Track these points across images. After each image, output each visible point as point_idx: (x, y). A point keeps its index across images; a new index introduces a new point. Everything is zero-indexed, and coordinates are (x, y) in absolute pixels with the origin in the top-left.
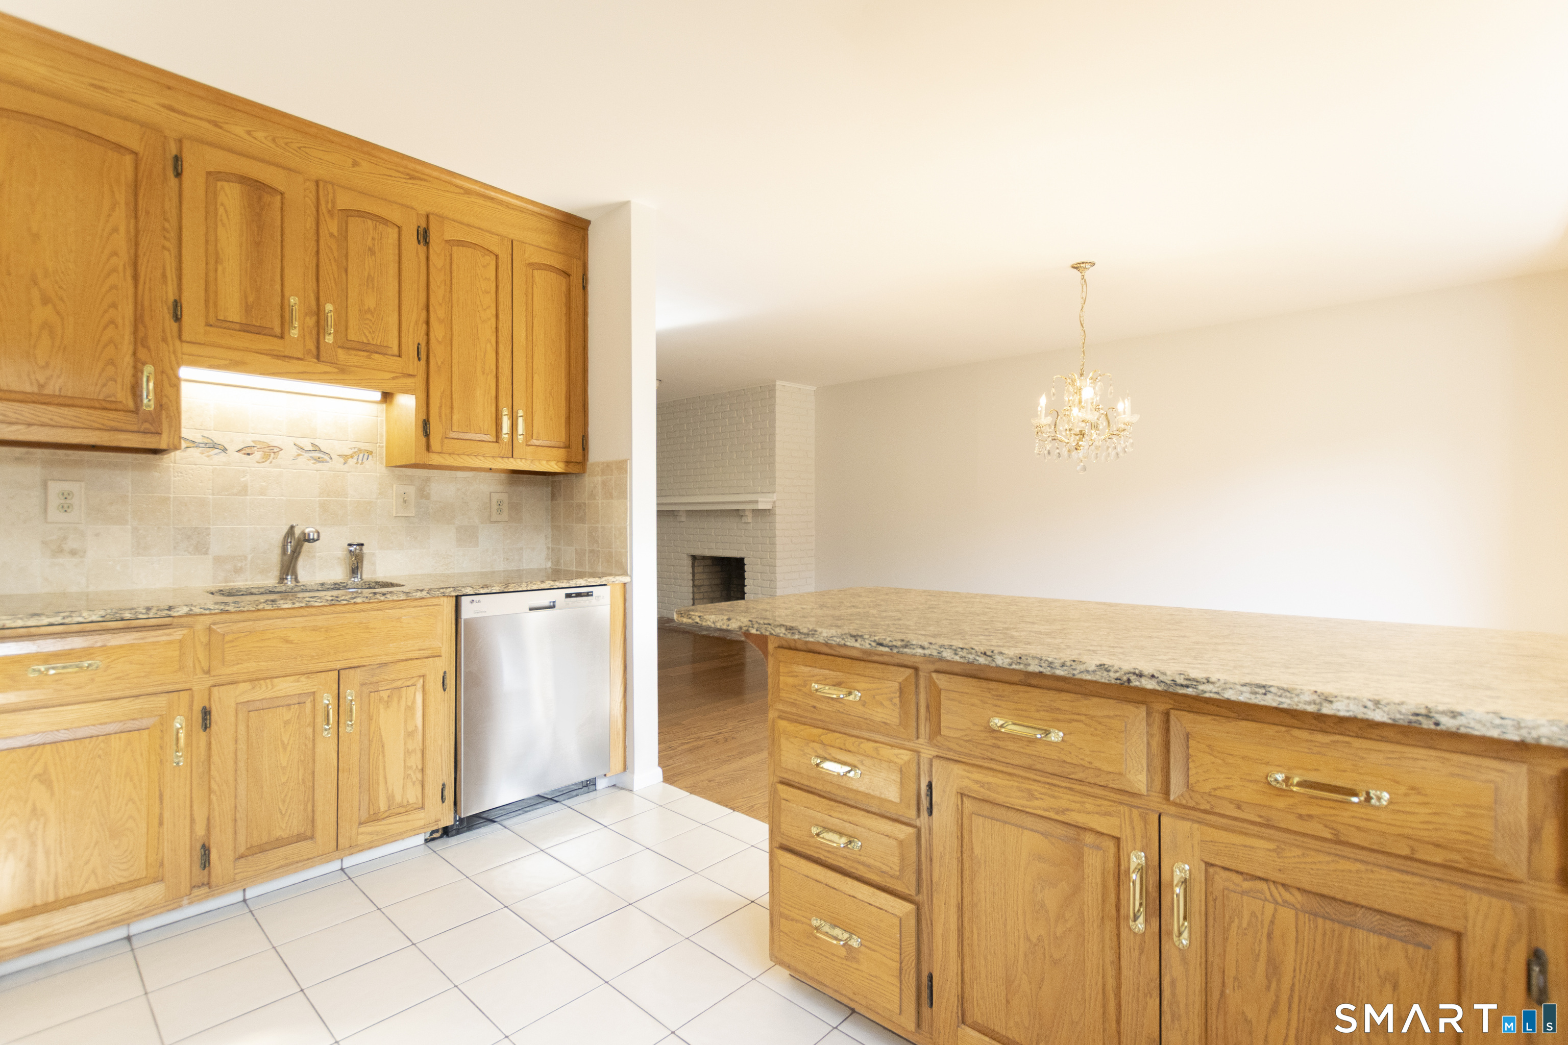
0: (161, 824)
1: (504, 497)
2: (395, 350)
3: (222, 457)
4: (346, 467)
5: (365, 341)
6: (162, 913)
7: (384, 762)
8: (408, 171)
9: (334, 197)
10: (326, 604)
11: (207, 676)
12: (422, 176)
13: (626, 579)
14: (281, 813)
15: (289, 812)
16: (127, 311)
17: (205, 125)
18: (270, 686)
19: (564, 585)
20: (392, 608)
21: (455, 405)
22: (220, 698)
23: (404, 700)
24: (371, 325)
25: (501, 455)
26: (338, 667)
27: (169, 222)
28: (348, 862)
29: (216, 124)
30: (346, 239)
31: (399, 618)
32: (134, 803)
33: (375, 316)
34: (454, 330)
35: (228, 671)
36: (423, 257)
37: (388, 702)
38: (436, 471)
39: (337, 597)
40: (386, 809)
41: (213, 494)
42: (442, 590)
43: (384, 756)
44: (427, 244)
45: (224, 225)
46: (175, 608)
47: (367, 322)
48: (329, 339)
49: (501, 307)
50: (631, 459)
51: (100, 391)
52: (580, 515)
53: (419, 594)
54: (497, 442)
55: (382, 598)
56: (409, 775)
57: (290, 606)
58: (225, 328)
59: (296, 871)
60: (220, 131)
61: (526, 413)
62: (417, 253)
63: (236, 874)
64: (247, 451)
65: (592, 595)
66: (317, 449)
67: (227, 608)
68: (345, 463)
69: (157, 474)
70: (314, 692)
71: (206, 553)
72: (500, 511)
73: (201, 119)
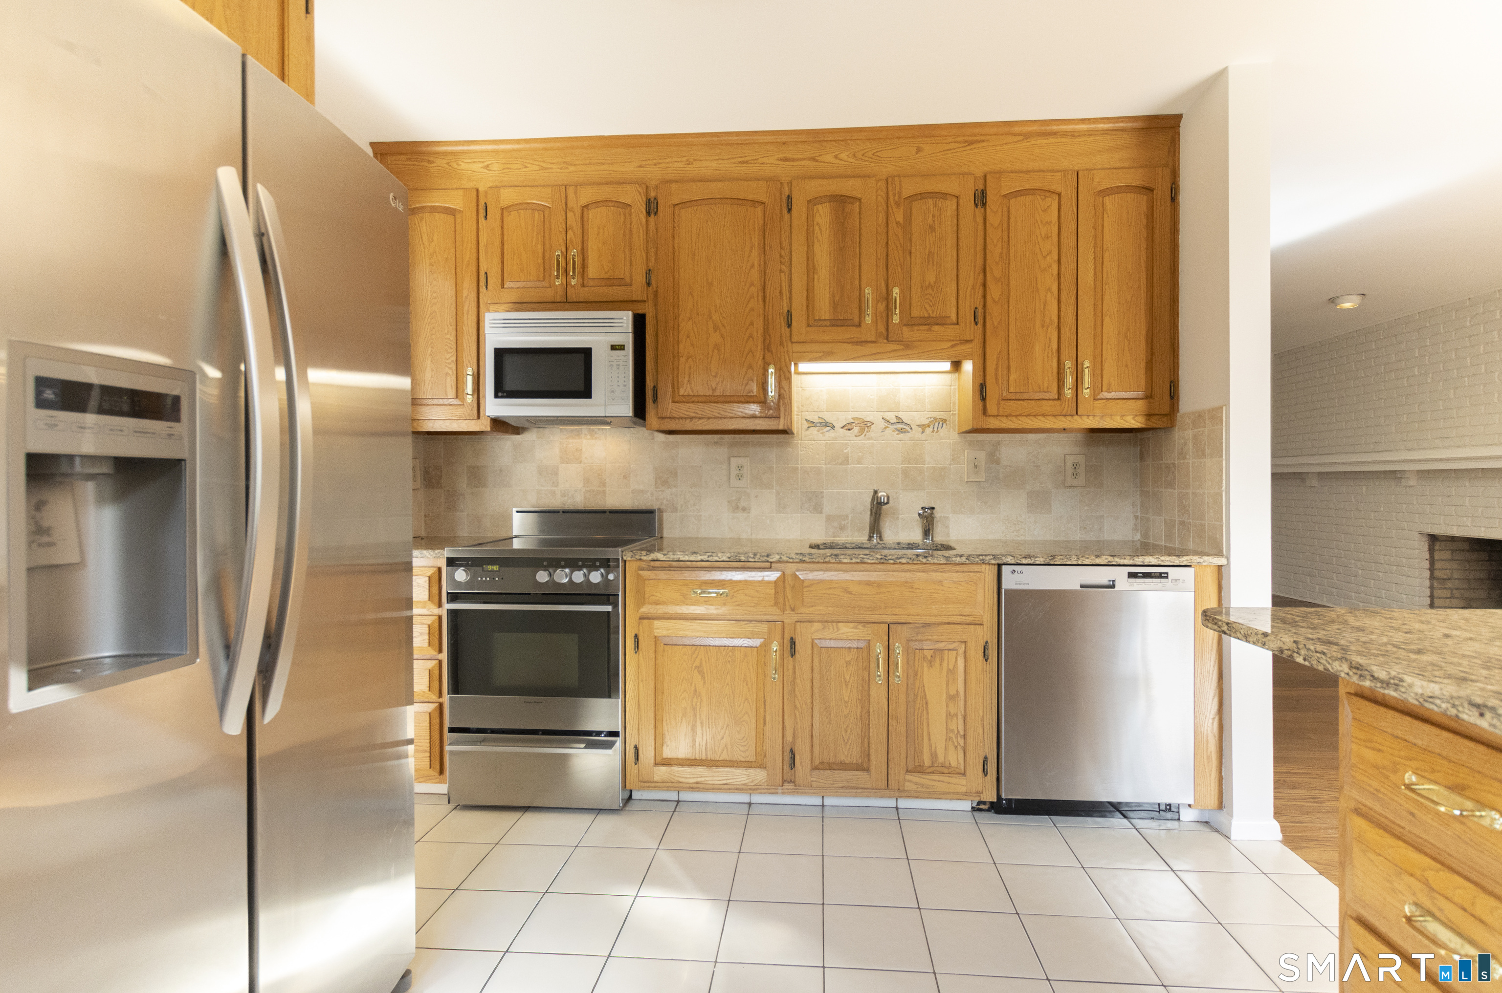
0: (765, 724)
1: (1081, 459)
2: (954, 318)
3: (832, 434)
4: (923, 436)
5: (926, 315)
6: (765, 793)
7: (928, 719)
8: (965, 138)
9: (900, 188)
10: (877, 562)
11: (793, 613)
12: (983, 138)
13: (1222, 561)
14: (844, 740)
15: (850, 742)
16: (759, 324)
17: (807, 163)
18: (835, 628)
19: (1126, 562)
20: (935, 571)
21: (1012, 364)
22: (801, 632)
23: (945, 662)
24: (931, 299)
25: (1064, 413)
26: (889, 621)
27: (784, 250)
28: (903, 803)
29: (814, 159)
30: (910, 224)
31: (941, 581)
32: (748, 702)
33: (935, 290)
34: (1011, 285)
35: (807, 610)
36: (980, 220)
37: (931, 662)
38: (1006, 435)
39: (885, 556)
40: (930, 764)
41: (826, 464)
42: (981, 557)
43: (928, 713)
44: (984, 205)
45: (818, 241)
46: (770, 555)
47: (927, 297)
48: (896, 319)
49: (1064, 250)
50: (1227, 405)
51: (744, 389)
52: (1168, 479)
53: (958, 560)
54: (1059, 399)
55: (924, 560)
56: (950, 738)
57: (849, 561)
58: (820, 326)
59: (856, 796)
60: (817, 163)
61: (1094, 363)
62: (975, 216)
63: (812, 781)
64: (848, 427)
65: (1167, 577)
66: (900, 421)
67: (804, 559)
68: (923, 432)
69: (790, 450)
70: (869, 640)
71: (821, 512)
72: (1075, 475)
73: (803, 159)
